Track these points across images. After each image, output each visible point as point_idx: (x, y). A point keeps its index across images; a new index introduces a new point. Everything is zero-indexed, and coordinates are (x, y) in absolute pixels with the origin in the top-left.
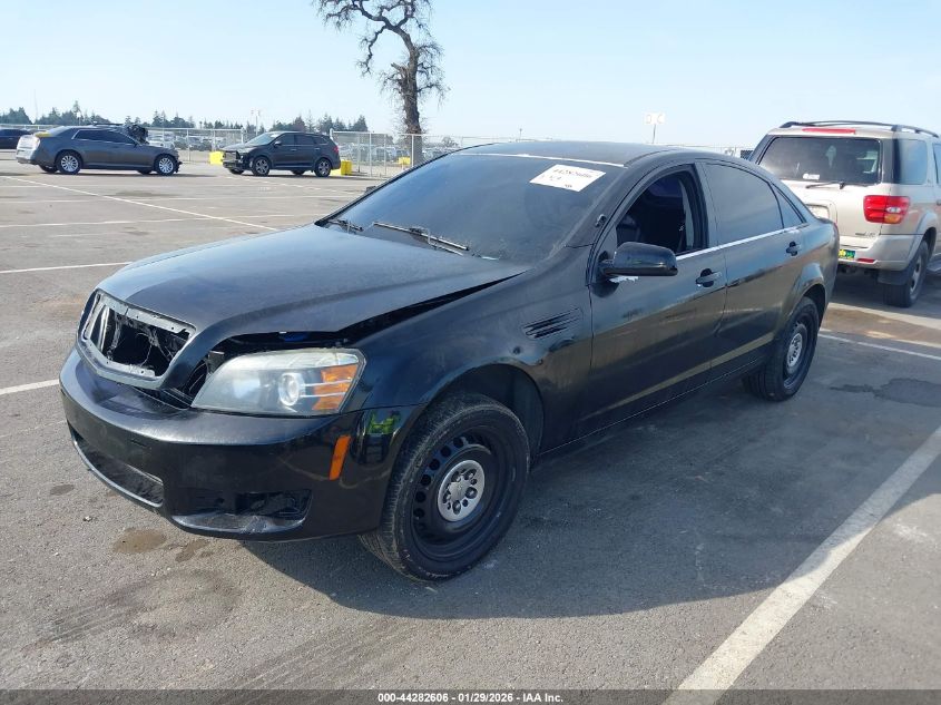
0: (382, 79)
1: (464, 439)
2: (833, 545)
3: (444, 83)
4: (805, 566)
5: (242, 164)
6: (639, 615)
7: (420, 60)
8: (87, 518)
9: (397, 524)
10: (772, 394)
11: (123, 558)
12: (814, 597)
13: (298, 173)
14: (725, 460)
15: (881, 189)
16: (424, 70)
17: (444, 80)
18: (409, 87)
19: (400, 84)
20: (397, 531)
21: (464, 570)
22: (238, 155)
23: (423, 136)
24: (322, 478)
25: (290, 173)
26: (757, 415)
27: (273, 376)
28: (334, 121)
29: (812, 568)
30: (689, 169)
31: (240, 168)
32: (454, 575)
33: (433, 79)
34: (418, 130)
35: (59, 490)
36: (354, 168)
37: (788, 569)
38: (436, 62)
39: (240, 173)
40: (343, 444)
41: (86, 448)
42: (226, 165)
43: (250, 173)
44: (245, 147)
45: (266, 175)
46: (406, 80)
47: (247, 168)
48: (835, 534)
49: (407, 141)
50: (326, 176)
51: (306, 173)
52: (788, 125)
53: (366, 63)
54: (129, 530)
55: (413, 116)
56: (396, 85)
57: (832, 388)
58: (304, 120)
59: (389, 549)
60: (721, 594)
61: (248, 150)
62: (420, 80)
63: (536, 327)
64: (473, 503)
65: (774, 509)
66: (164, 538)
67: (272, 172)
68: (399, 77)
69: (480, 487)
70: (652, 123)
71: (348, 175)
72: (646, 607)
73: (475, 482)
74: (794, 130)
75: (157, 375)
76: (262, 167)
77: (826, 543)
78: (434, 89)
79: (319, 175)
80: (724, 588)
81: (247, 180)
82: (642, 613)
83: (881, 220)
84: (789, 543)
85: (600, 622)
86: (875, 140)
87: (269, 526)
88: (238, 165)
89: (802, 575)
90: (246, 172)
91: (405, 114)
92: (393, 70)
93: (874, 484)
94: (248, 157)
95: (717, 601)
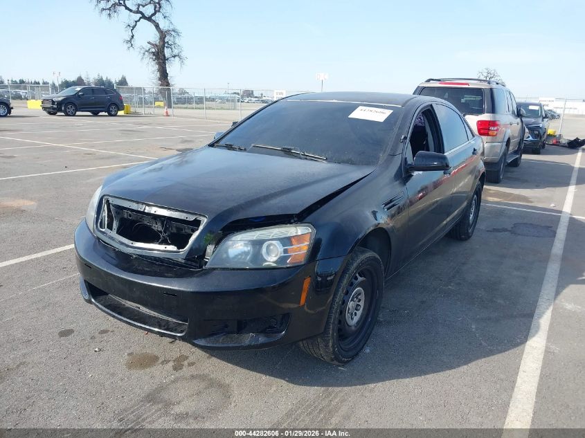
0: (143, 51)
1: (357, 275)
2: (540, 317)
3: (183, 54)
4: (532, 331)
5: (54, 108)
6: (464, 368)
7: (166, 40)
8: (97, 349)
9: (333, 330)
10: (463, 237)
11: (137, 373)
12: (547, 347)
13: (95, 114)
14: (457, 276)
15: (486, 117)
16: (170, 46)
17: (183, 53)
18: (159, 57)
19: (154, 55)
20: (333, 334)
21: (357, 354)
22: (53, 102)
23: (171, 88)
24: (296, 306)
25: (89, 114)
26: (459, 249)
27: (258, 244)
28: (104, 79)
29: (537, 332)
30: (430, 108)
31: (55, 111)
32: (353, 358)
33: (176, 52)
34: (168, 84)
35: (65, 333)
36: (132, 110)
37: (525, 333)
38: (177, 41)
39: (54, 114)
40: (307, 284)
41: (102, 302)
42: (44, 108)
43: (63, 114)
44: (59, 97)
45: (74, 115)
46: (158, 53)
47: (60, 110)
48: (536, 311)
49: (161, 91)
50: (115, 115)
51: (100, 114)
52: (429, 81)
53: (130, 41)
54: (129, 354)
55: (164, 75)
56: (151, 56)
57: (488, 231)
58: (83, 78)
59: (327, 346)
60: (500, 352)
61: (60, 99)
62: (167, 52)
63: (386, 205)
64: (359, 313)
65: (499, 301)
66: (156, 358)
67: (78, 113)
68: (153, 50)
69: (362, 303)
70: (321, 79)
71: (128, 114)
72: (466, 363)
73: (359, 301)
74: (433, 83)
75: (179, 248)
76: (71, 110)
77: (536, 317)
78: (177, 58)
79: (110, 115)
80: (499, 348)
81: (60, 119)
82: (465, 367)
83: (487, 134)
84: (517, 319)
85: (447, 376)
86: (480, 89)
87: (262, 339)
88: (54, 109)
89: (534, 336)
90: (58, 114)
91: (158, 75)
92: (149, 46)
93: (540, 282)
94: (60, 103)
95: (500, 355)
